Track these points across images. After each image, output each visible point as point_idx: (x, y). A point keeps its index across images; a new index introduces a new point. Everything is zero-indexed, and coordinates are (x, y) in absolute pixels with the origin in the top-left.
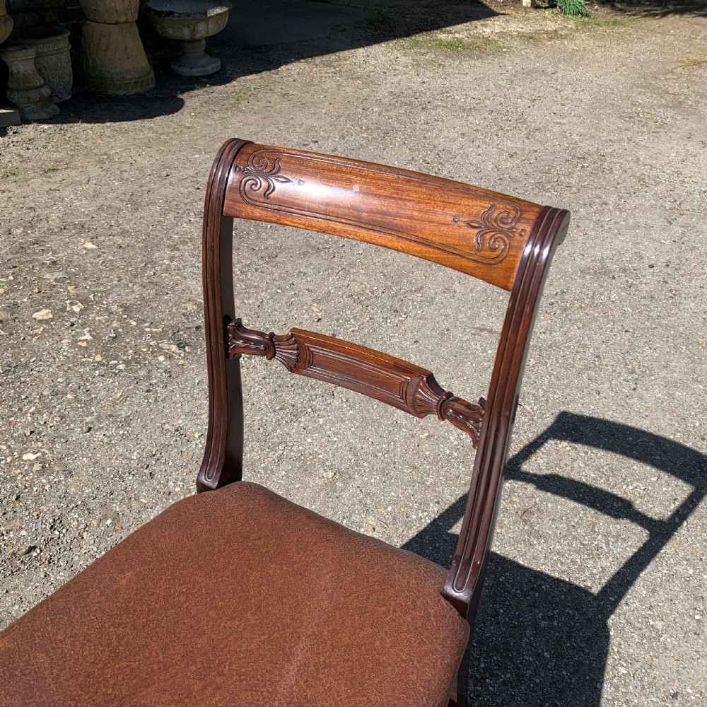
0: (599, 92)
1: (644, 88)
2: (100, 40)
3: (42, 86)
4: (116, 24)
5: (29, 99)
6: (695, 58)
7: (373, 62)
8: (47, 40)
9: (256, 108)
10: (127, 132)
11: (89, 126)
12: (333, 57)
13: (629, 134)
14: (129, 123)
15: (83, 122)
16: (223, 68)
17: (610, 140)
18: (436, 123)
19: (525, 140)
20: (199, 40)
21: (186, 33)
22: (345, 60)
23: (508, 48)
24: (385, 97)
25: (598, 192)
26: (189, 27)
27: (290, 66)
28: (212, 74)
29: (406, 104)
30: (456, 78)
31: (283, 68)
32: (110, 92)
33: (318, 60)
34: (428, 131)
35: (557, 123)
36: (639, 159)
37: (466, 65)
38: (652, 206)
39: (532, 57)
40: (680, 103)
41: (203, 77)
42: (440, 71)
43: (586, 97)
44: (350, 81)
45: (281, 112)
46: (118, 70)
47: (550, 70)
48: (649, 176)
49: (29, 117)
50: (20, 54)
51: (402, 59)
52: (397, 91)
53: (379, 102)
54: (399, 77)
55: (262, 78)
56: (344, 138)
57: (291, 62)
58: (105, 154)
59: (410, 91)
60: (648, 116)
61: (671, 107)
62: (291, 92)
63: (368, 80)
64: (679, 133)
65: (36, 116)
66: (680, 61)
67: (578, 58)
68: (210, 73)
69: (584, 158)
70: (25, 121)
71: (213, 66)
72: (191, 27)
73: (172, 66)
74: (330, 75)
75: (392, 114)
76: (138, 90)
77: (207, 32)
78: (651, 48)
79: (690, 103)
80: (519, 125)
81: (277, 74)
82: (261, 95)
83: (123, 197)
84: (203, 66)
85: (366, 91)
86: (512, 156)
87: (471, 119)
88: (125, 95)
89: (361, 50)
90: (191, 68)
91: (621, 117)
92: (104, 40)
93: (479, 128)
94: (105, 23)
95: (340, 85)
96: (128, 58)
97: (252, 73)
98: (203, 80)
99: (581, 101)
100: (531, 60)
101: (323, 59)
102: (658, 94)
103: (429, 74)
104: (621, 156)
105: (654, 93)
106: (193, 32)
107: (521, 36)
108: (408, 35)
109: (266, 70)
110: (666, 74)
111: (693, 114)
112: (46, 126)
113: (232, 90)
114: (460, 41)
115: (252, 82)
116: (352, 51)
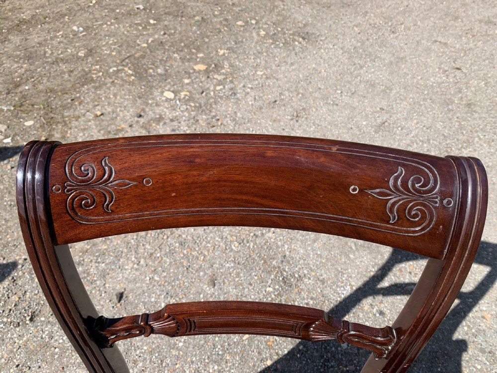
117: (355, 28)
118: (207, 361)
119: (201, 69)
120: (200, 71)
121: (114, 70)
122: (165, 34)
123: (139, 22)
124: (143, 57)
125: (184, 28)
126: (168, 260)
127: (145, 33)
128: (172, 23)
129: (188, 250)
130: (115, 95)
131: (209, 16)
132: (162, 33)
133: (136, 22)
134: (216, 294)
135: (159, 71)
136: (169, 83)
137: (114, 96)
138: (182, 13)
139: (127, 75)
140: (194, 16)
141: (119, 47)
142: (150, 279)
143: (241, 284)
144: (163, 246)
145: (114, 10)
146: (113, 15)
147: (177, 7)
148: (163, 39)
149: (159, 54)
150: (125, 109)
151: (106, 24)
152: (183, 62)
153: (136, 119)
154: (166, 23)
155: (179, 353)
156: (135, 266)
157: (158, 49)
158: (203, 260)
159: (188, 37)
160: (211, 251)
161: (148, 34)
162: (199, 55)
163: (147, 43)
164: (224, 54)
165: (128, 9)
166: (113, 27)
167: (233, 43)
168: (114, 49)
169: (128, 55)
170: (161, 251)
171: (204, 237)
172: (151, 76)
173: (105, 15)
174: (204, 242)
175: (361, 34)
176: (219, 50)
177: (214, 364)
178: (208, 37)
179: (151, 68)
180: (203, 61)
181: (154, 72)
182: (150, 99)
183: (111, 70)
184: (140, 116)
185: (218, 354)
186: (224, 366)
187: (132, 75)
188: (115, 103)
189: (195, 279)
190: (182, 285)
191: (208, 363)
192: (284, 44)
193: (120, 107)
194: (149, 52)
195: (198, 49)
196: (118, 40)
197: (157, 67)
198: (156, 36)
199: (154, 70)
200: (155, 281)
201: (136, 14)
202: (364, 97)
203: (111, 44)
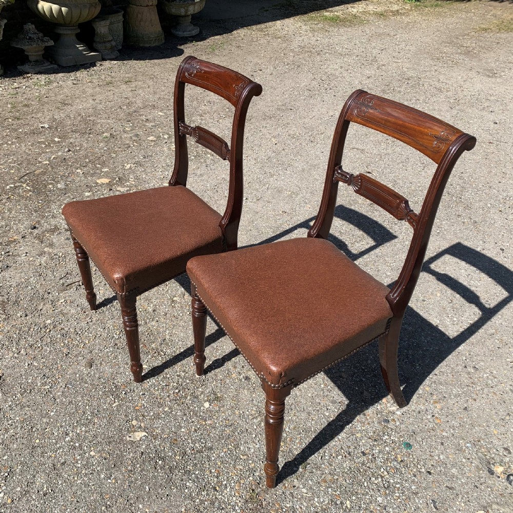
0: (421, 46)
1: (449, 43)
2: (137, 15)
3: (112, 41)
4: (147, 6)
5: (106, 47)
6: (484, 27)
7: (287, 29)
8: (114, 15)
9: (224, 53)
10: (159, 64)
11: (138, 62)
12: (263, 26)
13: (436, 68)
14: (158, 60)
15: (134, 60)
16: (201, 32)
17: (425, 71)
18: (326, 61)
19: (377, 70)
20: (188, 16)
21: (182, 12)
22: (270, 28)
23: (367, 21)
24: (296, 48)
25: (415, 95)
26: (184, 8)
27: (239, 31)
28: (195, 35)
29: (308, 52)
30: (337, 38)
31: (235, 32)
32: (141, 45)
33: (254, 27)
34: (322, 66)
35: (395, 62)
36: (440, 80)
37: (342, 30)
38: (443, 101)
39: (382, 26)
40: (469, 52)
41: (190, 37)
42: (327, 34)
43: (413, 48)
44: (275, 39)
45: (238, 55)
46: (146, 33)
47: (392, 34)
48: (444, 88)
49: (105, 57)
50: (103, 23)
51: (304, 27)
52: (302, 45)
53: (292, 51)
54: (303, 37)
55: (223, 38)
56: (276, 68)
57: (239, 29)
58: (152, 75)
59: (310, 45)
60: (449, 58)
61: (463, 54)
62: (242, 45)
63: (285, 39)
64: (465, 67)
65: (109, 57)
66: (475, 29)
67: (411, 26)
68: (194, 35)
69: (409, 79)
70: (104, 59)
71: (195, 31)
72: (186, 8)
73: (172, 31)
74: (263, 36)
75: (301, 57)
76: (156, 44)
77: (194, 11)
78: (457, 21)
79: (475, 52)
80: (374, 63)
81: (232, 35)
82: (225, 47)
83: (168, 94)
84: (190, 31)
85: (284, 45)
86: (369, 78)
87: (345, 59)
88: (149, 47)
89: (278, 22)
90: (183, 32)
91: (432, 59)
92: (139, 16)
93: (350, 64)
94: (141, 6)
95: (269, 42)
96: (152, 26)
97: (217, 35)
98: (190, 39)
99: (410, 51)
100: (381, 27)
101: (257, 27)
102: (457, 47)
103: (320, 36)
104: (429, 78)
105: (455, 46)
106: (187, 11)
107: (376, 14)
108: (305, 13)
109: (225, 33)
110: (464, 36)
111: (476, 57)
112: (115, 62)
113: (208, 44)
114: (338, 17)
115: (219, 40)
116: (274, 22)
117: (273, 139)
118: (75, 424)
119: (104, 182)
120: (103, 184)
121: (11, 187)
122: (69, 151)
123: (43, 140)
124: (44, 173)
125: (91, 145)
126: (48, 349)
127: (47, 151)
128: (78, 140)
129: (70, 340)
130: (10, 210)
131: (118, 133)
132: (67, 150)
133: (39, 140)
134: (92, 373)
135: (59, 186)
136: (69, 196)
137: (8, 211)
138: (90, 130)
139: (25, 191)
140: (103, 133)
141: (18, 165)
142: (29, 365)
143: (118, 365)
144: (44, 338)
145: (16, 130)
146: (14, 135)
147: (85, 124)
148: (66, 156)
149: (61, 170)
150: (19, 223)
151: (7, 143)
152: (86, 177)
153: (30, 230)
154: (72, 140)
155: (50, 421)
156: (16, 355)
157: (60, 166)
158: (83, 347)
159: (93, 154)
160: (92, 340)
161: (51, 152)
162: (103, 170)
163: (49, 161)
164: (130, 168)
165: (32, 128)
166: (14, 146)
167: (142, 158)
168: (13, 167)
169: (28, 172)
170: (42, 342)
171: (86, 329)
172: (50, 191)
173: (7, 135)
174: (86, 333)
175: (278, 144)
176: (125, 165)
177: (82, 427)
178: (115, 152)
179: (51, 184)
180: (106, 175)
181: (53, 187)
182: (46, 212)
183: (8, 187)
184: (35, 228)
185: (87, 419)
186: (91, 427)
187: (30, 191)
188: (9, 217)
189: (73, 363)
190: (59, 368)
191: (76, 426)
192: (195, 157)
193: (15, 220)
194: (50, 169)
195: (103, 164)
196: (18, 158)
197: (58, 182)
198: (60, 153)
199: (54, 186)
200: (34, 366)
201: (40, 133)
202: (269, 202)
203: (10, 163)
